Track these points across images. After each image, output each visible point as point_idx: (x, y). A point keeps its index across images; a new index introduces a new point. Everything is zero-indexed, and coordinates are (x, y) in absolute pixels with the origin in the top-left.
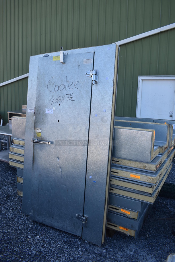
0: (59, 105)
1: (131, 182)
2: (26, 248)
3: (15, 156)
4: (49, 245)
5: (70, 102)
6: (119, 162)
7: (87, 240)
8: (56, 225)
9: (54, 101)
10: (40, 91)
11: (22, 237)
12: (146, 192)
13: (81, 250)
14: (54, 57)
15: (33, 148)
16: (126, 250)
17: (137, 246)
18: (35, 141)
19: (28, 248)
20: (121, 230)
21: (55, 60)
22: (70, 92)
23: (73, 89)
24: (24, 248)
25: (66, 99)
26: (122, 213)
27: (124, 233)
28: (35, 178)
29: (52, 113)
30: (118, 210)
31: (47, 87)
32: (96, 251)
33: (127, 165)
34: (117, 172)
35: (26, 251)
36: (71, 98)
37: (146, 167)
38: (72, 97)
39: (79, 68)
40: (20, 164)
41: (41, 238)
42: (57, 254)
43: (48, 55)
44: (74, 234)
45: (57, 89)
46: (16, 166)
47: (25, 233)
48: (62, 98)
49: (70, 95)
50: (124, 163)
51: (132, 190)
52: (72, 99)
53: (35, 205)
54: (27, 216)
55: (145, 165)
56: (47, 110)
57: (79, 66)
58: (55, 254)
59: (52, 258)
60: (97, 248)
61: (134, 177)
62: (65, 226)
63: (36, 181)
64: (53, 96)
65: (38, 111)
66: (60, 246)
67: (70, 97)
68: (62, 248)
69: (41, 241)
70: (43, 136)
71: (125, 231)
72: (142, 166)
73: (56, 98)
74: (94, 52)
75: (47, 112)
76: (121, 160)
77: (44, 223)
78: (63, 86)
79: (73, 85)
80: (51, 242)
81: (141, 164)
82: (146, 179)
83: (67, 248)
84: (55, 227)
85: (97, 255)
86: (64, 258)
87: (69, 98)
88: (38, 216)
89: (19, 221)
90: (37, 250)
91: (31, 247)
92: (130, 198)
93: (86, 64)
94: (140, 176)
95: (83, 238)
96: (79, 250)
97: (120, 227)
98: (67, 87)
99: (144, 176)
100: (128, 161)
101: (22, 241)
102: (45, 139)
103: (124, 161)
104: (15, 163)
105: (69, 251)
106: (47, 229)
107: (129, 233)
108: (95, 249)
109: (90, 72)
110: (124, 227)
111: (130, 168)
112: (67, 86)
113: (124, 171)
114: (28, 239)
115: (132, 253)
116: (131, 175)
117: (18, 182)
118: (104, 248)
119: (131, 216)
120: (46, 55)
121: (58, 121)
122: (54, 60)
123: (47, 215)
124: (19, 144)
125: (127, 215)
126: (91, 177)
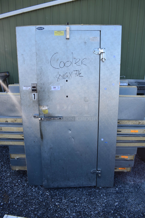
0: (67, 81)
1: (132, 136)
2: (65, 214)
3: (4, 135)
4: (79, 203)
5: (78, 78)
6: (119, 122)
7: (101, 187)
8: (72, 184)
9: (60, 77)
10: (42, 68)
11: (51, 207)
12: (142, 141)
13: (103, 195)
14: (55, 31)
15: (40, 126)
16: (128, 183)
17: (131, 177)
18: (43, 119)
19: (66, 214)
20: (120, 170)
21: (57, 35)
22: (78, 68)
23: (80, 66)
24: (63, 215)
25: (73, 75)
26: (122, 158)
27: (122, 171)
28: (45, 152)
29: (59, 89)
30: (119, 157)
31: (50, 63)
32: (111, 191)
33: (126, 124)
34: (120, 131)
35: (67, 216)
36: (79, 75)
37: (140, 123)
38: (80, 73)
39: (85, 45)
40: (14, 141)
41: (67, 200)
42: (91, 207)
43: (44, 28)
44: (90, 186)
45: (62, 65)
46: (7, 144)
47: (50, 202)
48: (69, 75)
49: (78, 71)
50: (123, 123)
51: (132, 141)
52: (81, 75)
53: (48, 175)
54: (36, 186)
55: (140, 122)
56: (52, 87)
57: (85, 43)
58: (90, 208)
59: (90, 211)
60: (111, 189)
61: (133, 132)
62: (82, 183)
63: (47, 154)
64: (58, 73)
65: (41, 88)
66: (87, 200)
67: (78, 73)
68: (89, 201)
69: (70, 203)
70: (51, 113)
71: (123, 170)
72: (137, 122)
73: (62, 75)
74: (100, 31)
75: (53, 89)
76: (121, 121)
77: (60, 186)
78: (69, 63)
79: (80, 61)
80: (77, 199)
81: (137, 121)
82: (142, 132)
83: (94, 199)
84: (72, 187)
85: (116, 194)
86: (99, 207)
87: (77, 75)
88: (52, 183)
89: (34, 194)
90: (74, 212)
91: (67, 212)
92: (129, 147)
93: (92, 41)
94: (138, 131)
95: (98, 186)
96: (102, 196)
97: (119, 168)
98: (74, 64)
99: (141, 130)
100: (126, 121)
101: (54, 210)
102: (54, 115)
103: (123, 121)
104: (5, 142)
105: (97, 200)
106: (63, 190)
107: (126, 170)
108: (110, 190)
109: (97, 50)
110: (122, 168)
111: (127, 125)
112: (74, 62)
113: (125, 129)
114: (58, 206)
115: (133, 183)
116: (131, 131)
117: (12, 158)
118: (115, 187)
119: (129, 159)
120: (41, 28)
121: (67, 96)
122: (55, 34)
123: (62, 179)
124: (7, 121)
125: (126, 159)
126: (102, 140)
